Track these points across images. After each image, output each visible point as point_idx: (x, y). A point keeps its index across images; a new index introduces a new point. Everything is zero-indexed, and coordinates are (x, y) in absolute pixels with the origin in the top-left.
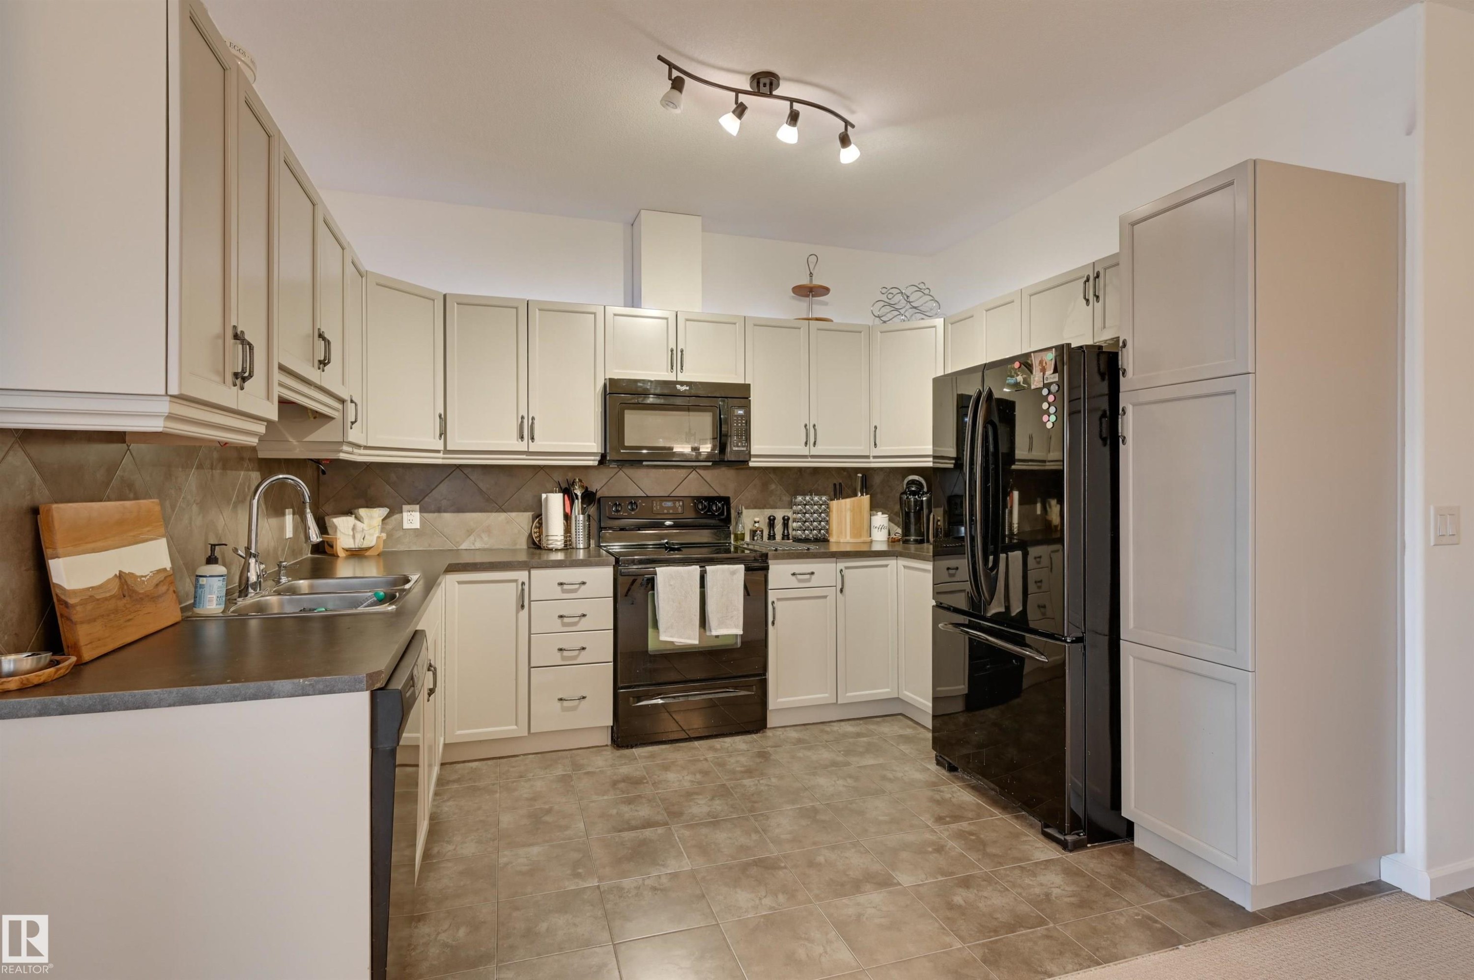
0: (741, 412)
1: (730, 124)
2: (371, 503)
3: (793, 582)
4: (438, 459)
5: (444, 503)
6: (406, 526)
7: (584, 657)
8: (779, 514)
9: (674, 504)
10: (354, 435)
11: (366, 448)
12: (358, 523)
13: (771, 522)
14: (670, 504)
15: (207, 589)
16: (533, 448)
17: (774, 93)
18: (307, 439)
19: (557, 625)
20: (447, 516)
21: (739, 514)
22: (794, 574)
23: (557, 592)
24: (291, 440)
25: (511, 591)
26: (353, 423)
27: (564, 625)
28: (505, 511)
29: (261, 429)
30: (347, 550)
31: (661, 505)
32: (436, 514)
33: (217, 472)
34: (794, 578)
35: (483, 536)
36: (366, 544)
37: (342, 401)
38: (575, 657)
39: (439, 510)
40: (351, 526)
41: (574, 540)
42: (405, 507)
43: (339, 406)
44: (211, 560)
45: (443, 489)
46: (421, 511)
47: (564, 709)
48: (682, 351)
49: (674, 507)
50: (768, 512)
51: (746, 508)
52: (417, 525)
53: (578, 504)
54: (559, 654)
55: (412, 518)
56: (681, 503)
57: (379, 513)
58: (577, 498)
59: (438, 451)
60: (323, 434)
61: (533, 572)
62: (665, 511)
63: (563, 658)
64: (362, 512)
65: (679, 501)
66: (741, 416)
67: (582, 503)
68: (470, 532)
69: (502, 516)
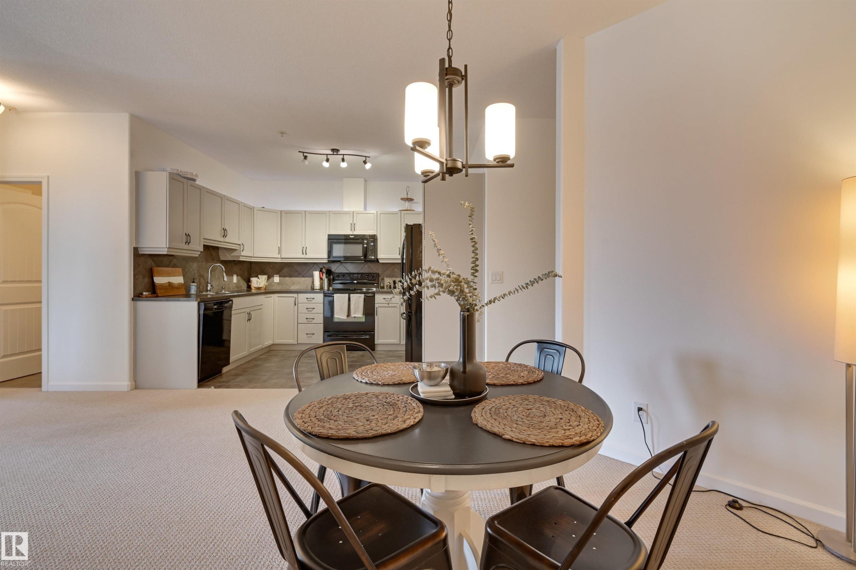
0: (372, 244)
1: (326, 165)
2: (263, 273)
3: (384, 301)
4: (279, 261)
5: (286, 274)
6: (275, 281)
7: (314, 321)
8: (397, 280)
9: (358, 275)
10: (243, 254)
11: (254, 257)
12: (258, 280)
13: (395, 282)
14: (356, 275)
15: (192, 288)
16: (307, 257)
17: (338, 153)
18: (232, 255)
19: (306, 311)
20: (287, 278)
21: (383, 279)
22: (384, 299)
23: (306, 301)
24: (228, 255)
25: (293, 300)
26: (243, 250)
27: (308, 311)
28: (304, 277)
29: (199, 253)
30: (255, 288)
31: (353, 275)
32: (284, 278)
33: (204, 264)
34: (384, 300)
35: (298, 285)
36: (260, 286)
37: (240, 245)
38: (311, 321)
39: (284, 277)
40: (256, 280)
41: (323, 287)
42: (275, 275)
43: (239, 246)
44: (193, 282)
45: (286, 270)
46: (279, 277)
47: (308, 337)
48: (355, 224)
49: (358, 277)
50: (394, 279)
51: (386, 277)
52: (278, 281)
53: (324, 275)
54: (306, 320)
55: (276, 279)
56: (360, 275)
57: (265, 277)
58: (324, 273)
59: (279, 258)
60: (235, 254)
61: (299, 294)
62: (354, 278)
63: (308, 321)
64: (259, 276)
65: (359, 274)
66: (372, 245)
67: (326, 274)
68: (293, 284)
69: (303, 279)
